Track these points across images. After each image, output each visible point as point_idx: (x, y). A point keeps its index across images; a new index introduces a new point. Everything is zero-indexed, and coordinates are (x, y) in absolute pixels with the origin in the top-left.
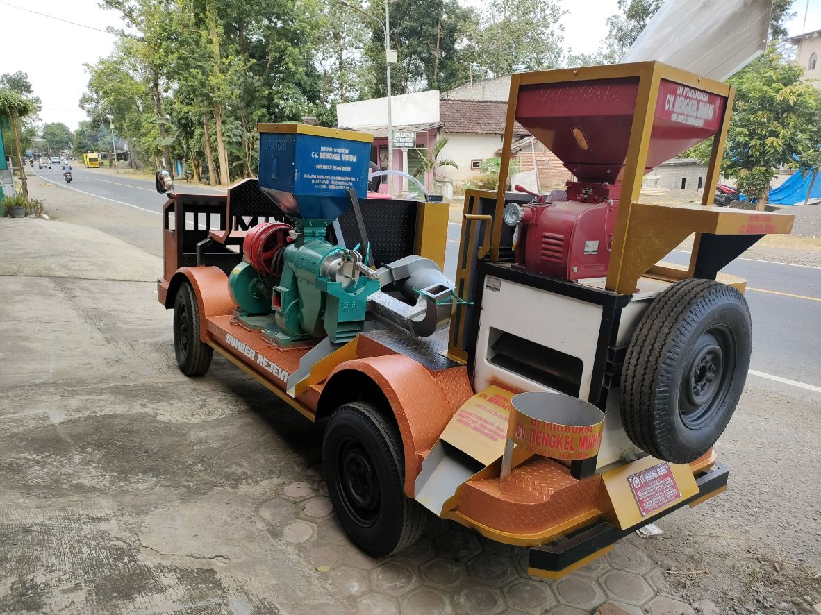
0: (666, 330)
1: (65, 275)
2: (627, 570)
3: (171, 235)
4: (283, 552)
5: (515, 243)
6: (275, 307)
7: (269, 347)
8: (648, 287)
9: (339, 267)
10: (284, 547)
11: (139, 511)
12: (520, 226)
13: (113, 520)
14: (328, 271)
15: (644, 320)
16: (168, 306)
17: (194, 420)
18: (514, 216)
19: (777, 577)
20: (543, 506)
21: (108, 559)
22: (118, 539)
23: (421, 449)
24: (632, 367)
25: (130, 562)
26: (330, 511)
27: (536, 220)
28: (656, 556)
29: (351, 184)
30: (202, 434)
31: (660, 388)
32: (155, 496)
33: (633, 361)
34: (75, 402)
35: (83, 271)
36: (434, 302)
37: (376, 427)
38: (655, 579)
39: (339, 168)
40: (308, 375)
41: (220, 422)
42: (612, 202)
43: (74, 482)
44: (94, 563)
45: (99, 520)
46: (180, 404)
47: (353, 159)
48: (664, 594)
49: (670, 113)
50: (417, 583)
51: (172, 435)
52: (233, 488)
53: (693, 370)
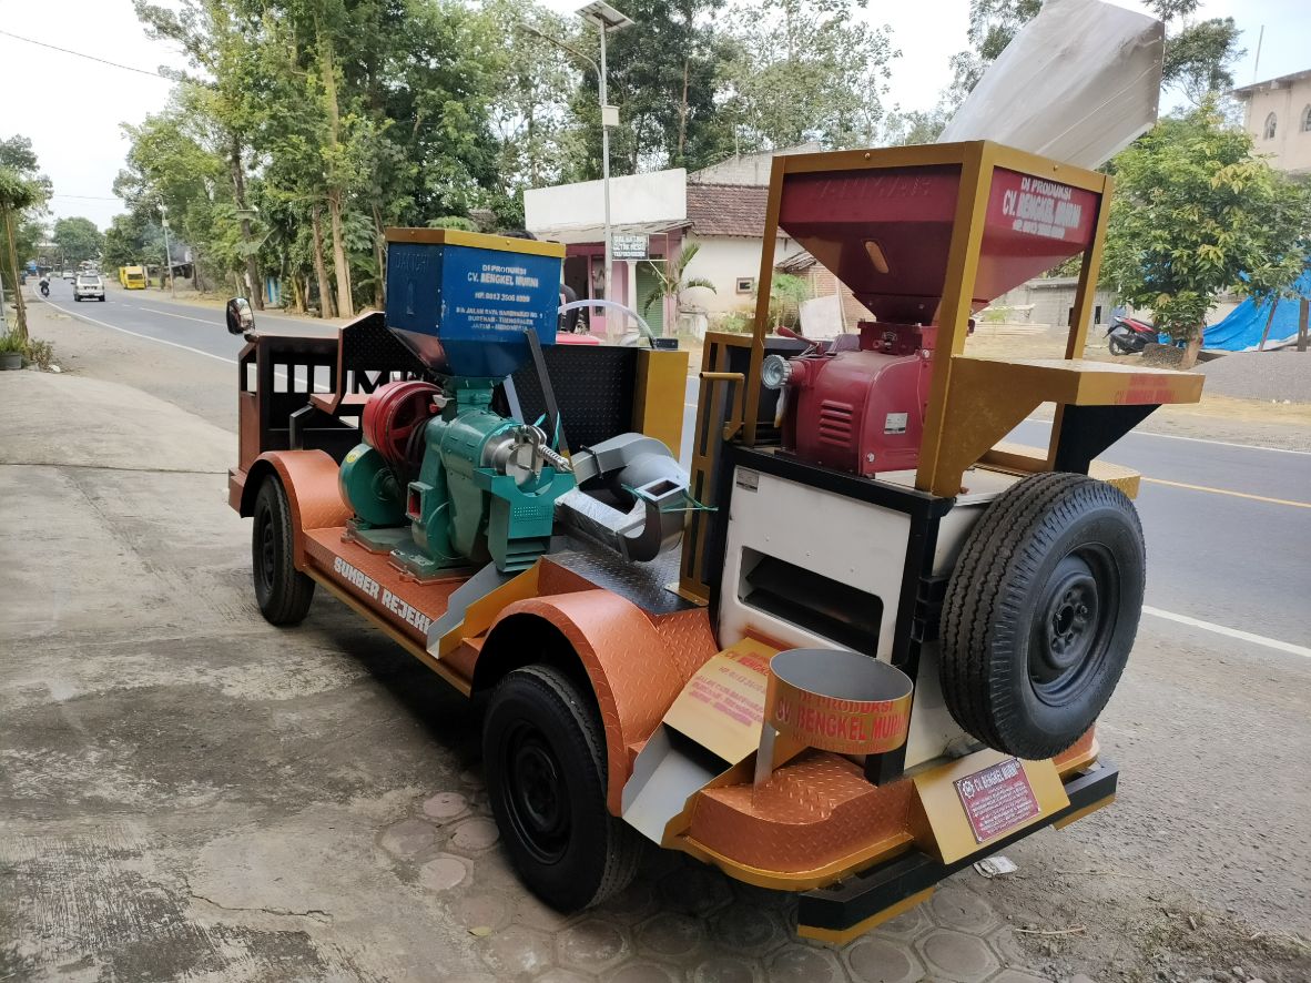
0: (1007, 553)
1: (83, 463)
2: (960, 928)
3: (251, 401)
4: (418, 905)
5: (778, 415)
6: (412, 514)
7: (402, 579)
8: (982, 485)
9: (510, 452)
10: (419, 897)
11: (190, 840)
12: (787, 392)
13: (148, 856)
14: (493, 459)
15: (974, 536)
16: (244, 514)
17: (282, 696)
18: (777, 375)
19: (1193, 937)
20: (822, 826)
21: (137, 917)
22: (155, 885)
23: (633, 739)
24: (955, 609)
25: (172, 921)
26: (494, 840)
27: (812, 381)
28: (1007, 907)
29: (531, 322)
30: (294, 717)
31: (997, 641)
32: (217, 817)
33: (958, 601)
34: (92, 667)
35: (113, 455)
36: (657, 507)
37: (564, 705)
38: (1003, 942)
39: (512, 298)
40: (462, 623)
41: (324, 698)
42: (927, 353)
43: (87, 794)
44: (115, 922)
45: (125, 855)
46: (259, 670)
47: (534, 283)
48: (1015, 966)
49: (1010, 219)
50: (628, 952)
51: (246, 720)
52: (340, 802)
53: (1051, 613)
